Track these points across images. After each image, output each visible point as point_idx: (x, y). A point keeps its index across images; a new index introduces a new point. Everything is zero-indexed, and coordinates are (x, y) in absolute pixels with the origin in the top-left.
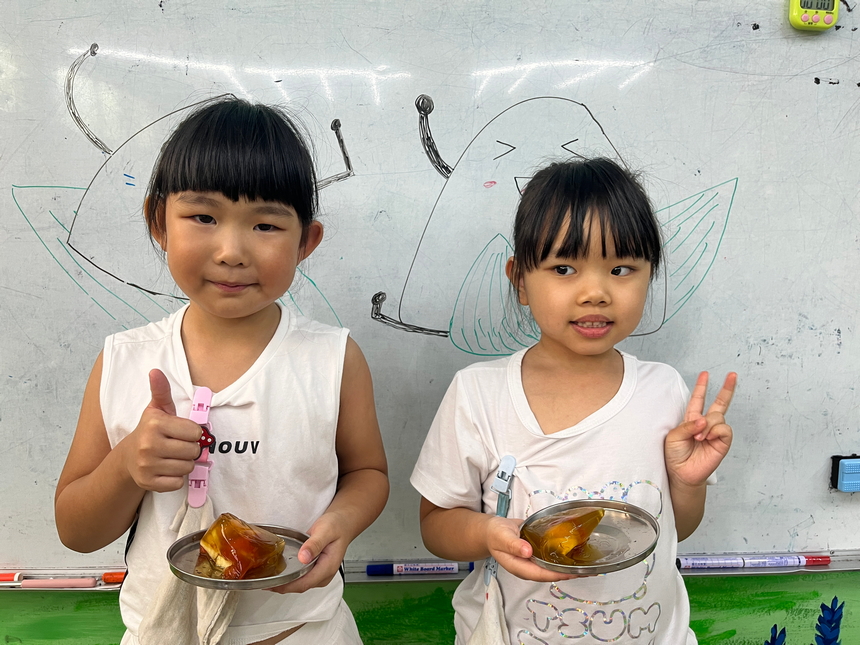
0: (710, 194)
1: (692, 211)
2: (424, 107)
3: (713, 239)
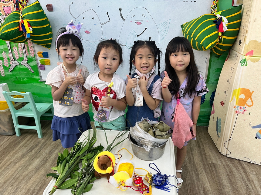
0: (166, 22)
1: (163, 25)
2: (120, 10)
3: (167, 30)
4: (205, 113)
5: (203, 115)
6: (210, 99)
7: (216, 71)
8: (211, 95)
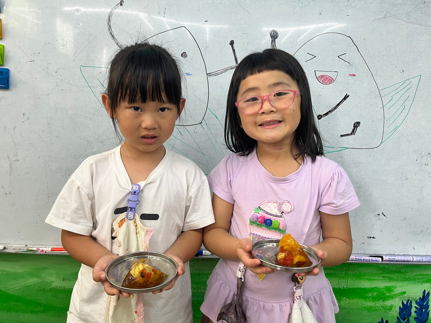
0: (408, 82)
1: (399, 90)
2: (274, 36)
3: (408, 104)
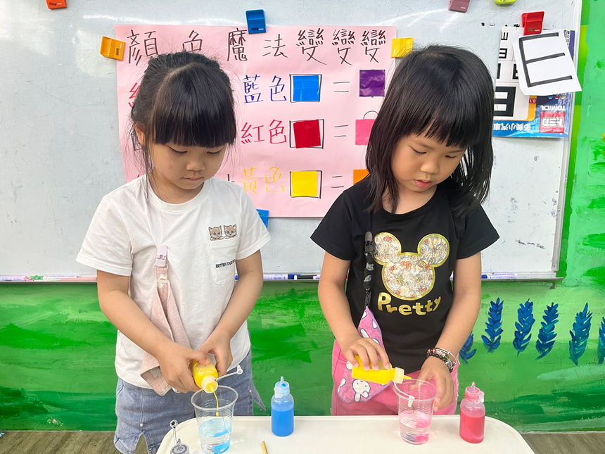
4: (557, 387)
5: (549, 393)
6: (571, 338)
7: (586, 245)
8: (574, 324)
